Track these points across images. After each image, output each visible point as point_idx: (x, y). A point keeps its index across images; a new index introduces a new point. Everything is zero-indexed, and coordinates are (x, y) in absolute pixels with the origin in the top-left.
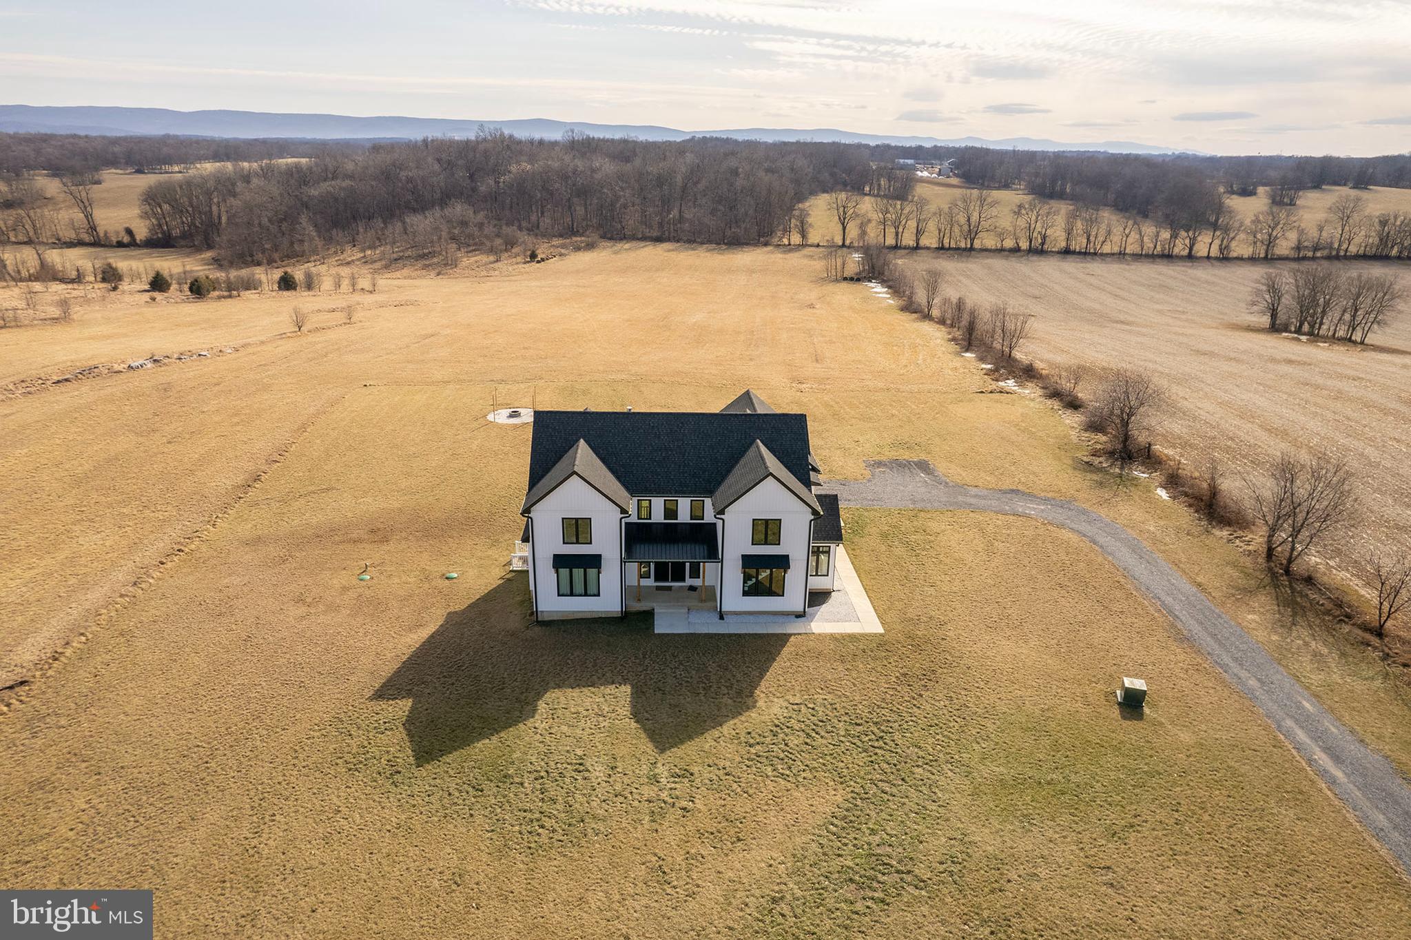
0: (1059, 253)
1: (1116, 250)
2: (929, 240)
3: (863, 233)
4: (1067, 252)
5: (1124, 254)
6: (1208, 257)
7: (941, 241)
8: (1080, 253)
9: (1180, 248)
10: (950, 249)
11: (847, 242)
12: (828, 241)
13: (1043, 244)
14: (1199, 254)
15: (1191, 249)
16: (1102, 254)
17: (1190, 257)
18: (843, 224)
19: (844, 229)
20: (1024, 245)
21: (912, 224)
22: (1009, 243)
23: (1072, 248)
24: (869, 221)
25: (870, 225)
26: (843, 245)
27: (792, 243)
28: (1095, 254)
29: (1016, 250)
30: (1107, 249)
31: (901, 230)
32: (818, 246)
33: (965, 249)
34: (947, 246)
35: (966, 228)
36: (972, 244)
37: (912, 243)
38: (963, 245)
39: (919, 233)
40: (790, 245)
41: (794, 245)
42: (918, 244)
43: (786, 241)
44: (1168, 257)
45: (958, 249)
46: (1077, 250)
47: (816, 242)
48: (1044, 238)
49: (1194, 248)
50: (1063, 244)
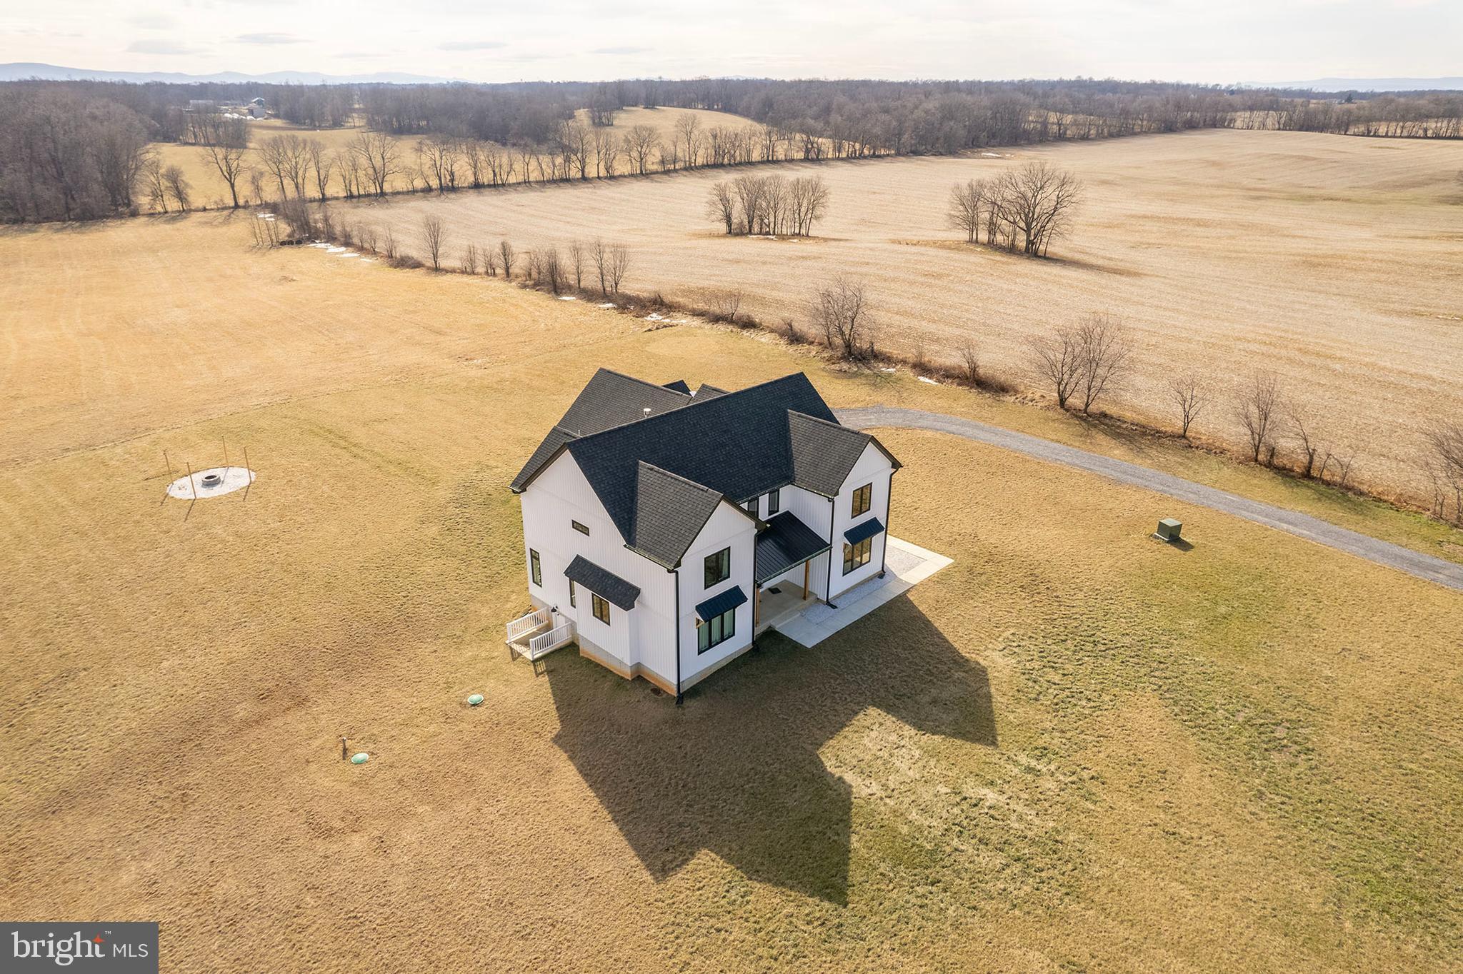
0: (469, 188)
1: (521, 179)
2: (335, 189)
3: (258, 189)
4: (477, 186)
5: (529, 182)
6: (599, 177)
7: (348, 188)
8: (489, 186)
9: (575, 173)
10: (359, 196)
11: (241, 202)
12: (216, 202)
13: (452, 180)
14: (591, 175)
15: (583, 171)
16: (510, 185)
17: (584, 179)
18: (230, 182)
19: (232, 186)
20: (434, 183)
21: (312, 173)
22: (419, 184)
23: (481, 181)
24: (262, 174)
25: (264, 179)
26: (237, 206)
27: (169, 209)
28: (503, 185)
29: (428, 190)
30: (512, 179)
31: (300, 180)
32: (205, 210)
33: (376, 195)
34: (355, 193)
35: (371, 171)
36: (381, 188)
37: (318, 195)
38: (372, 190)
39: (322, 184)
40: (166, 212)
41: (173, 212)
42: (323, 195)
43: (160, 209)
44: (566, 180)
45: (369, 195)
46: (486, 183)
47: (201, 206)
48: (452, 174)
49: (586, 171)
50: (471, 179)
